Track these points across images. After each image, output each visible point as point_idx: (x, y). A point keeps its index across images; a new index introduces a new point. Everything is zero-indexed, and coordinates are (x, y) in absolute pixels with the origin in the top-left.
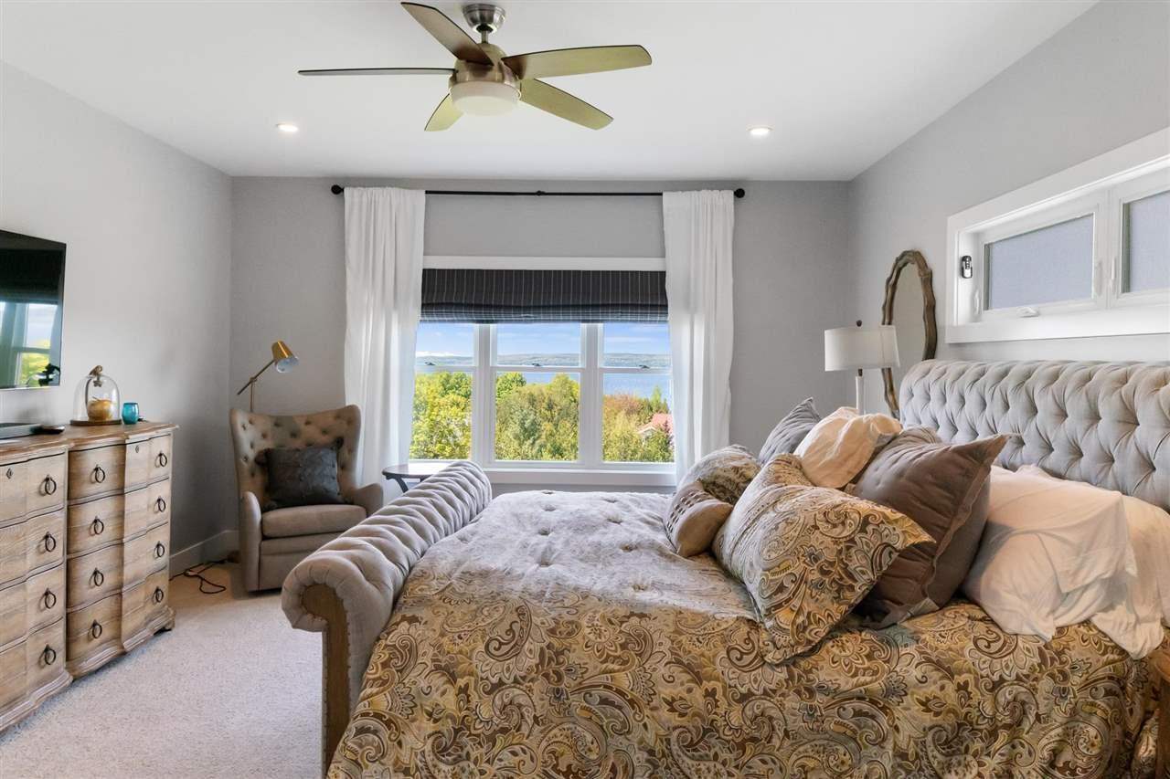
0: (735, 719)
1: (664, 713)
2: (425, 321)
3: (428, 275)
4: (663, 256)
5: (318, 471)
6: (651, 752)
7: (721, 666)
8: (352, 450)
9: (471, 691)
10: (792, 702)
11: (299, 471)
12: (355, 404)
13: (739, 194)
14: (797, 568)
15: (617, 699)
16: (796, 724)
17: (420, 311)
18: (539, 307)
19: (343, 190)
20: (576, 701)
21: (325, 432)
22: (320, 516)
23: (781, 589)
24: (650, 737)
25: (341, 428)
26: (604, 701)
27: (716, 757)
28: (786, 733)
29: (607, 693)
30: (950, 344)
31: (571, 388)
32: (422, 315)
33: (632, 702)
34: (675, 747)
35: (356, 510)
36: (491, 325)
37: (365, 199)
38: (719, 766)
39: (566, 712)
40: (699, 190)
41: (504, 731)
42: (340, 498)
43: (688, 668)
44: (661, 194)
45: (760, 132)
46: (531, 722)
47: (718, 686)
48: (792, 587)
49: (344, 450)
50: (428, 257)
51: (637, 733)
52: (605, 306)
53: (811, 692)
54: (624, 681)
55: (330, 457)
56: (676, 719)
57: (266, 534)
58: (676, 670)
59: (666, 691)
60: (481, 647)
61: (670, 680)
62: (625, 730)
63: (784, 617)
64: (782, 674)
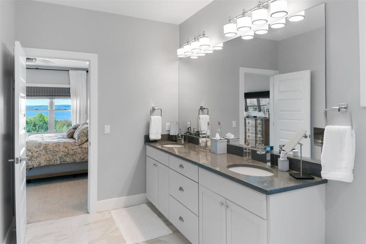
0: (71, 152)
1: (62, 153)
6: (60, 157)
7: (70, 147)
9: (33, 152)
10: (79, 149)
13: (87, 72)
15: (55, 152)
16: (80, 152)
20: (49, 152)
23: (79, 137)
24: (60, 156)
26: (53, 152)
27: (69, 157)
28: (78, 153)
29: (53, 151)
31: (43, 118)
33: (57, 152)
34: (63, 156)
38: (69, 158)
39: (48, 154)
41: (38, 156)
43: (65, 147)
44: (69, 71)
46: (42, 155)
47: (70, 149)
51: (58, 155)
53: (82, 148)
54: (56, 149)
56: (63, 153)
58: (64, 148)
59: (62, 150)
60: (34, 147)
61: (63, 149)
62: (56, 155)
63: (79, 140)
64: (78, 147)
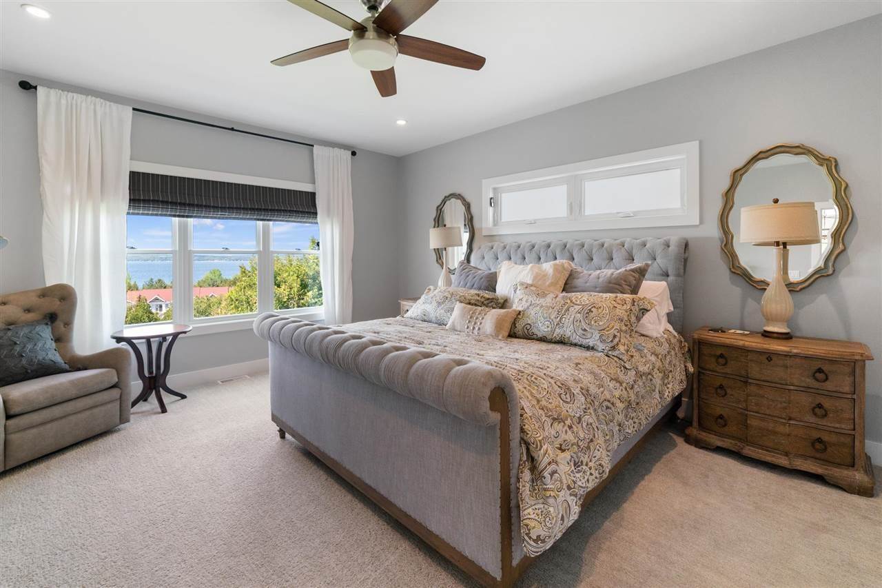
2: (133, 214)
3: (134, 176)
4: (314, 183)
5: (40, 345)
8: (68, 324)
11: (18, 349)
12: (65, 282)
13: (354, 154)
14: (617, 326)
17: (128, 204)
18: (232, 208)
19: (35, 88)
21: (28, 310)
22: (72, 382)
25: (54, 305)
30: (484, 236)
32: (129, 208)
35: (107, 372)
36: (189, 219)
37: (63, 102)
40: (333, 148)
42: (67, 367)
44: (313, 146)
45: (401, 122)
48: (618, 334)
49: (59, 324)
50: (133, 162)
52: (279, 211)
55: (46, 332)
57: (12, 412)
